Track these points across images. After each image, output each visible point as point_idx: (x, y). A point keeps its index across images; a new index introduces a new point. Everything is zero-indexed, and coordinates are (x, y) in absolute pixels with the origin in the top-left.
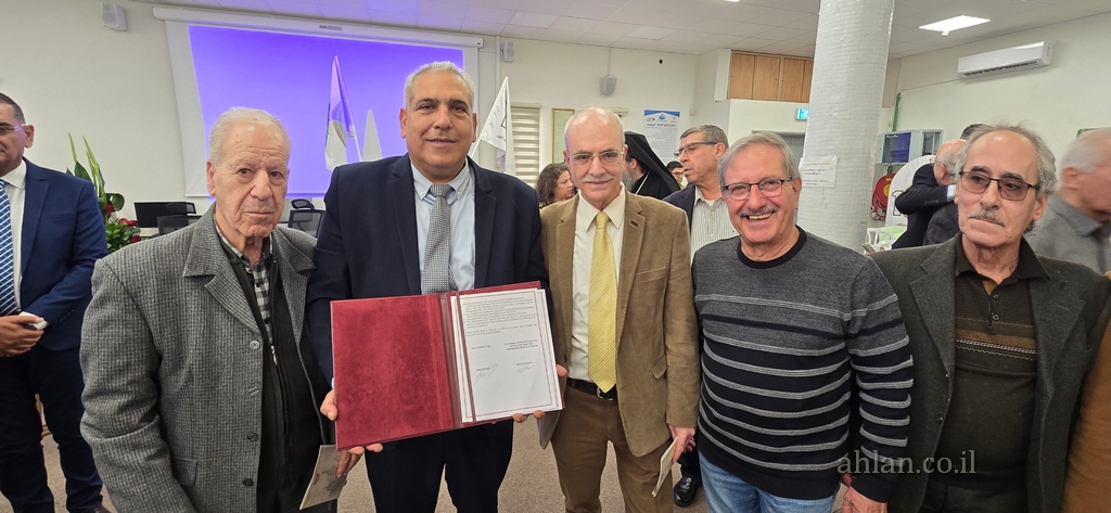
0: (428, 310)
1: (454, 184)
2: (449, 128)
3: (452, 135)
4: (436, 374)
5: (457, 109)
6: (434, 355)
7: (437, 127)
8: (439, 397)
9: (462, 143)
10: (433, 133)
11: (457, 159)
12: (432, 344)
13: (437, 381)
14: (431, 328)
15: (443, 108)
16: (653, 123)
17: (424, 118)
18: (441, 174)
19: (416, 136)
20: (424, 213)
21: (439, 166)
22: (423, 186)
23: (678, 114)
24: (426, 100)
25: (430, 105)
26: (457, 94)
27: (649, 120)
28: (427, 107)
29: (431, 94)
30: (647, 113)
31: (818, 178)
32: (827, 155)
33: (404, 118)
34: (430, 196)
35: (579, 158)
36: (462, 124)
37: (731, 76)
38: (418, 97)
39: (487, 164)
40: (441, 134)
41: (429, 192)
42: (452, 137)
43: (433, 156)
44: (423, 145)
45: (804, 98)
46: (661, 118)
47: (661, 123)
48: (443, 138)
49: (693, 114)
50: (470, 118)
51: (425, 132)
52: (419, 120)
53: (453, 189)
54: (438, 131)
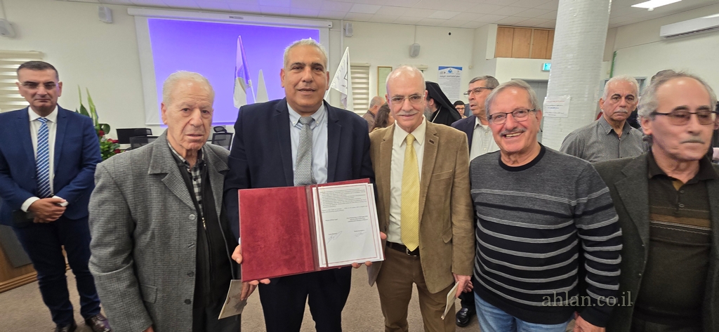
0: (299, 196)
1: (315, 116)
2: (311, 81)
3: (313, 86)
4: (303, 237)
5: (317, 69)
6: (302, 224)
7: (304, 81)
8: (305, 251)
9: (319, 91)
10: (301, 85)
11: (316, 102)
12: (301, 217)
13: (304, 241)
14: (300, 208)
15: (308, 69)
16: (444, 75)
17: (296, 75)
18: (306, 111)
19: (291, 87)
20: (296, 135)
21: (306, 106)
22: (295, 118)
23: (461, 69)
24: (297, 64)
25: (299, 67)
26: (317, 60)
27: (441, 73)
28: (298, 68)
29: (300, 60)
30: (441, 68)
31: (557, 110)
32: (563, 95)
33: (283, 75)
34: (299, 124)
35: (395, 100)
36: (319, 79)
37: (498, 43)
38: (292, 61)
39: (335, 104)
40: (306, 86)
41: (299, 121)
42: (313, 88)
43: (301, 100)
44: (295, 93)
45: (548, 56)
46: (450, 72)
47: (450, 74)
48: (308, 88)
49: (471, 68)
50: (325, 75)
51: (296, 84)
52: (292, 76)
53: (314, 120)
54: (305, 83)
